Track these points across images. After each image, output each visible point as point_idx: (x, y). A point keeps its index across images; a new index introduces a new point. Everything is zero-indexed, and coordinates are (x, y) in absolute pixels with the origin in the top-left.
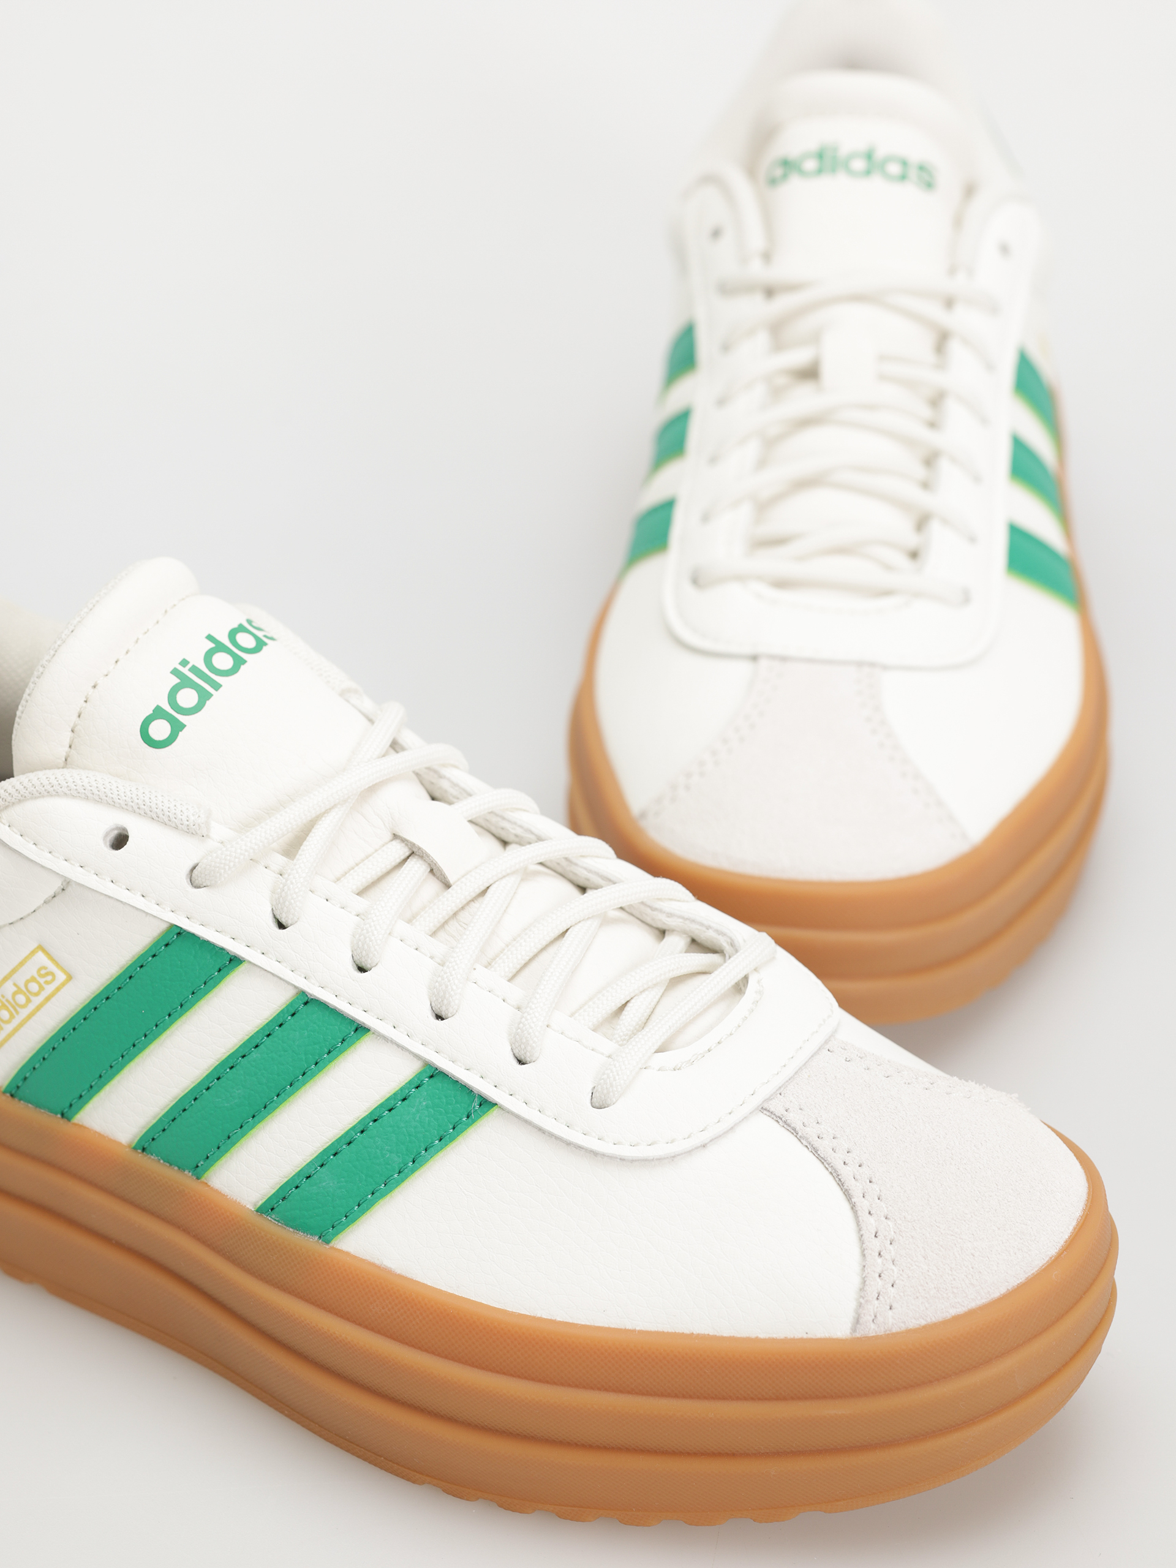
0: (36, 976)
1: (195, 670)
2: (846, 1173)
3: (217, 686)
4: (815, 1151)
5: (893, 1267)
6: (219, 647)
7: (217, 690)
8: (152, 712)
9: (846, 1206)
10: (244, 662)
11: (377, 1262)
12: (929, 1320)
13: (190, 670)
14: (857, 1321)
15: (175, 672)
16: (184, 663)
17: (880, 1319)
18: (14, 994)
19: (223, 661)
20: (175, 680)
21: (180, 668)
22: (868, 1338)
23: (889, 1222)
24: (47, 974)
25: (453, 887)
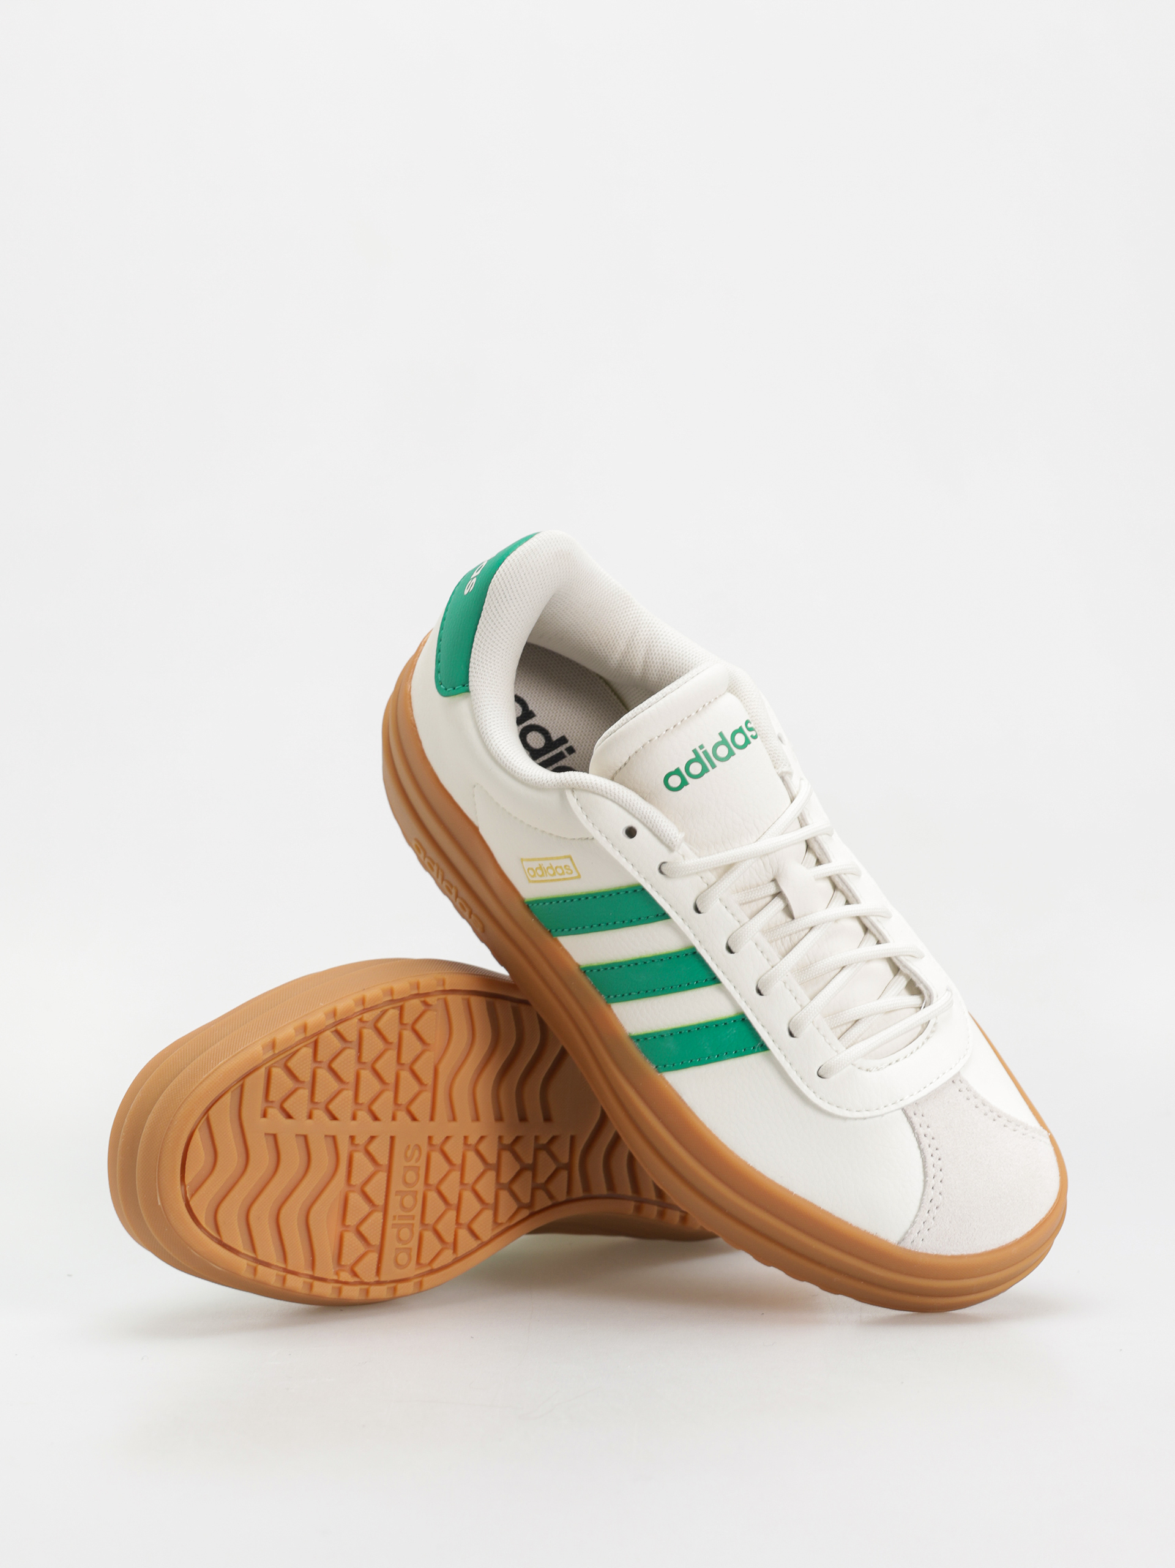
0: (563, 867)
1: (705, 753)
2: (930, 1161)
3: (714, 766)
4: (919, 1143)
5: (933, 1221)
6: (724, 742)
7: (713, 768)
8: (674, 770)
9: (922, 1177)
10: (733, 754)
11: (680, 1094)
12: (939, 1253)
13: (703, 752)
14: (903, 1239)
15: (695, 751)
16: (701, 747)
17: (915, 1243)
18: (548, 868)
19: (722, 751)
20: (693, 756)
21: (698, 749)
22: (905, 1249)
23: (940, 1197)
24: (569, 869)
25: (795, 920)
